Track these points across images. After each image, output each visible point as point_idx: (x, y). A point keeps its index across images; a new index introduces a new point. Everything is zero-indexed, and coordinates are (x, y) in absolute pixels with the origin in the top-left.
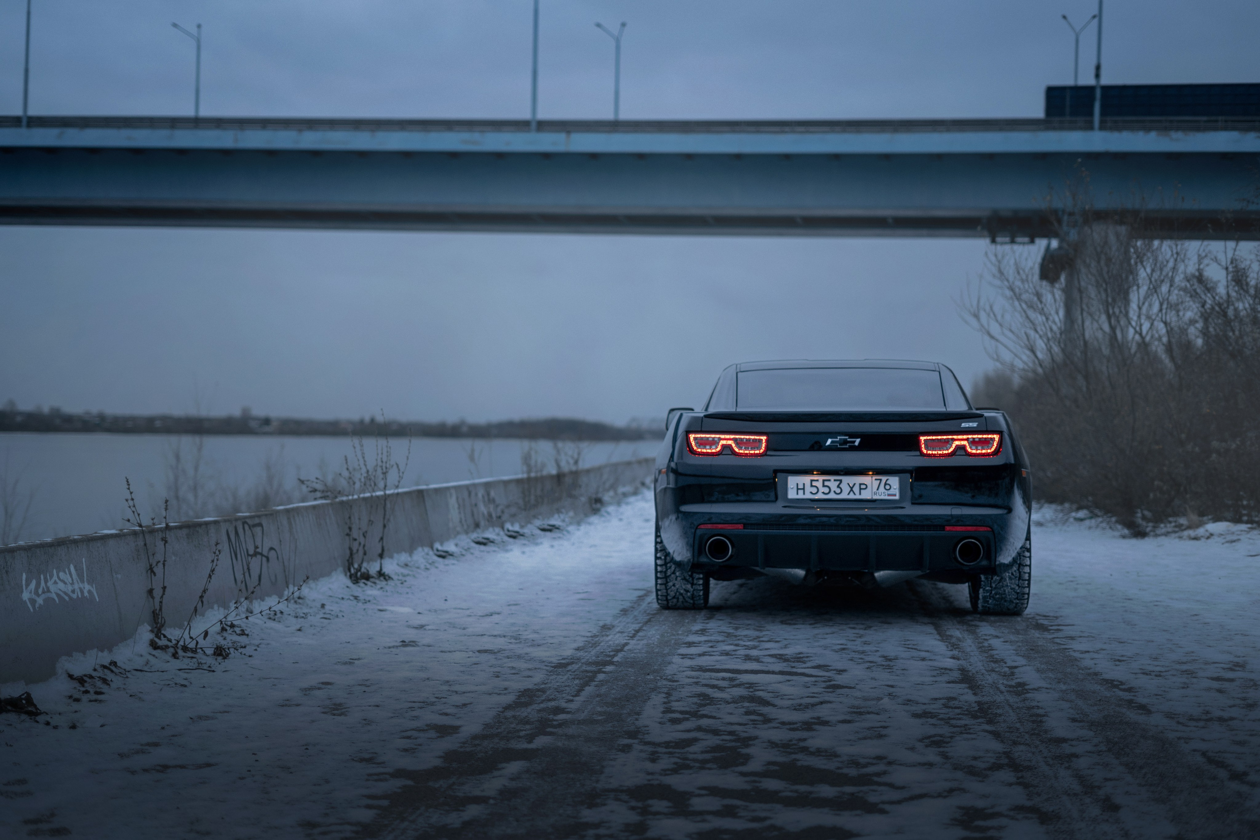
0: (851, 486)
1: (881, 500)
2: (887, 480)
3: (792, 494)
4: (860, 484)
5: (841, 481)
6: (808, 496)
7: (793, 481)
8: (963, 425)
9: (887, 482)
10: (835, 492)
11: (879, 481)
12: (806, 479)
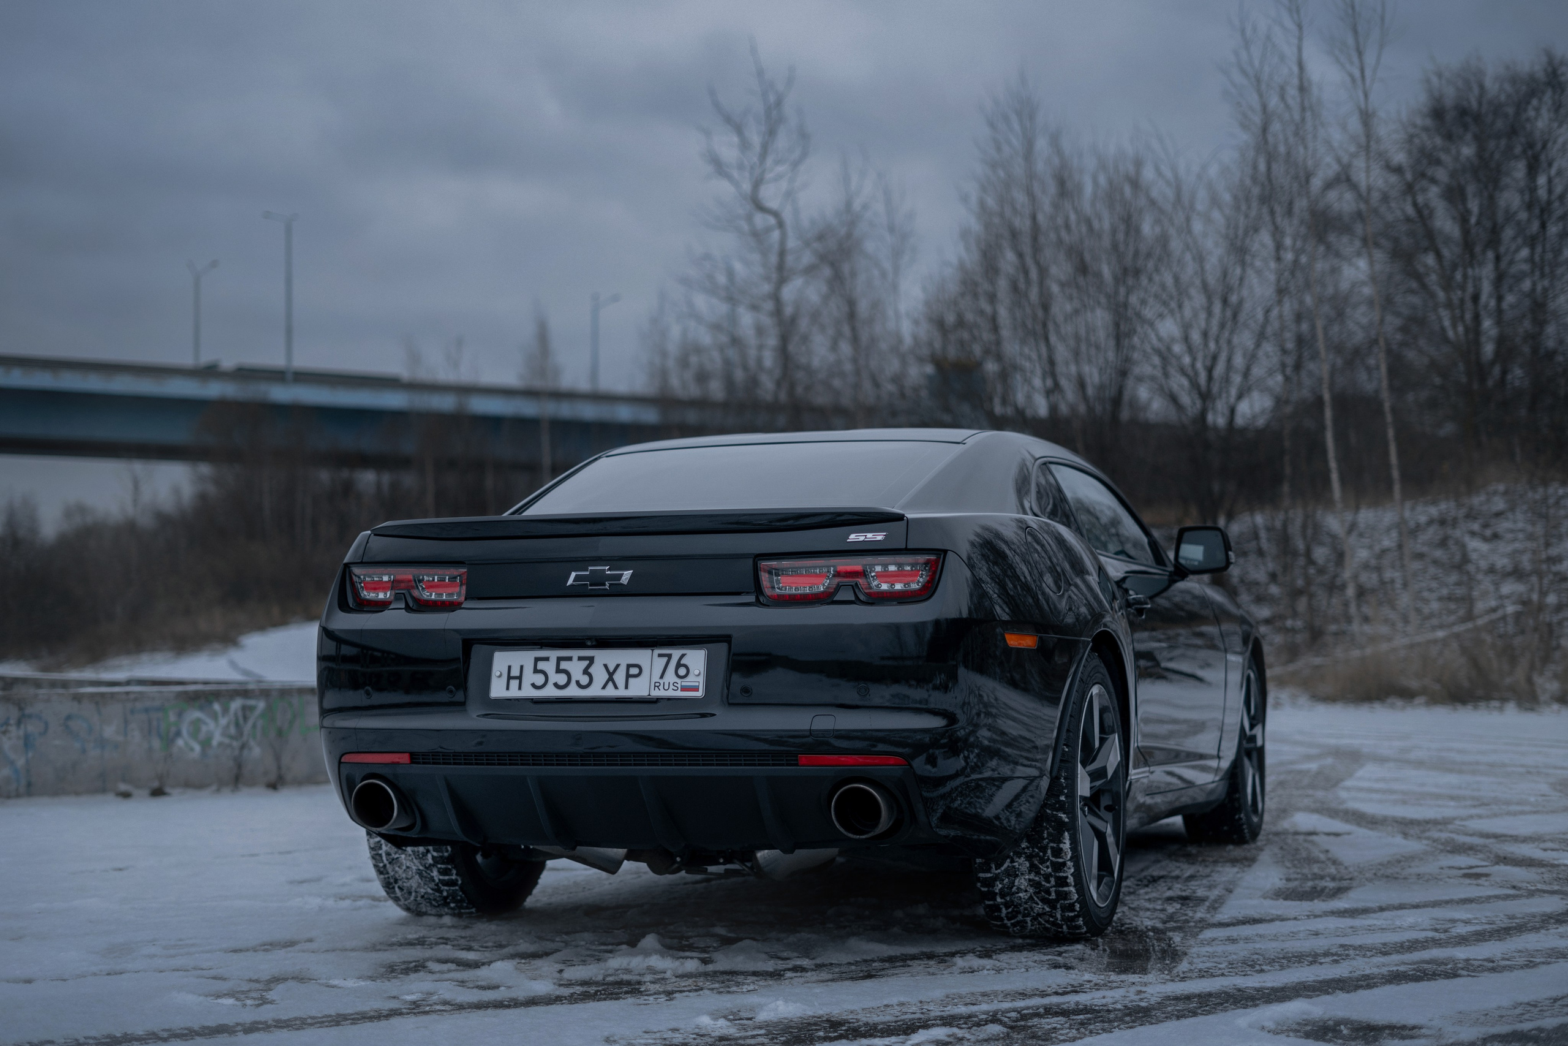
0: (611, 669)
1: (669, 699)
2: (683, 656)
3: (498, 690)
4: (629, 666)
5: (591, 660)
6: (528, 692)
7: (503, 661)
8: (853, 537)
9: (683, 662)
10: (578, 683)
11: (665, 659)
12: (523, 658)
